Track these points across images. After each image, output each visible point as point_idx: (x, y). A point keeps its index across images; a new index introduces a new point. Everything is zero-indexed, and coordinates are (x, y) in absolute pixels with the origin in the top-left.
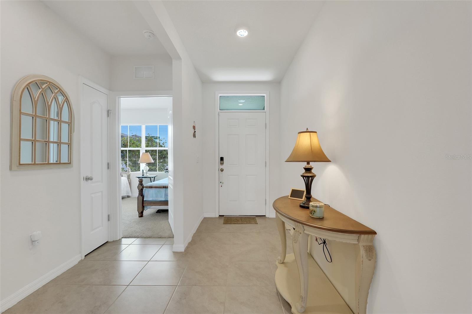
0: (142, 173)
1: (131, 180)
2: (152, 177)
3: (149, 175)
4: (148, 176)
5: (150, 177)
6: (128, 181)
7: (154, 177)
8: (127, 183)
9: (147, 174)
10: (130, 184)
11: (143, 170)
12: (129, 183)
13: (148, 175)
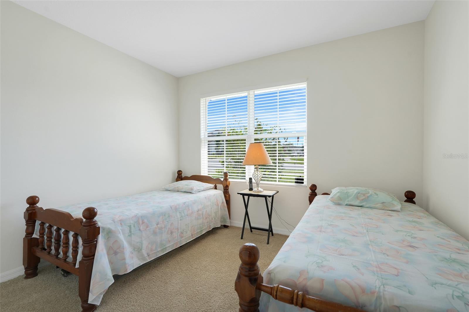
0: (248, 184)
1: (229, 196)
2: (270, 196)
3: (262, 190)
4: (261, 192)
5: (265, 196)
6: (225, 197)
7: (273, 196)
8: (223, 202)
9: (258, 187)
10: (228, 202)
11: (250, 179)
12: (226, 201)
13: (260, 189)
